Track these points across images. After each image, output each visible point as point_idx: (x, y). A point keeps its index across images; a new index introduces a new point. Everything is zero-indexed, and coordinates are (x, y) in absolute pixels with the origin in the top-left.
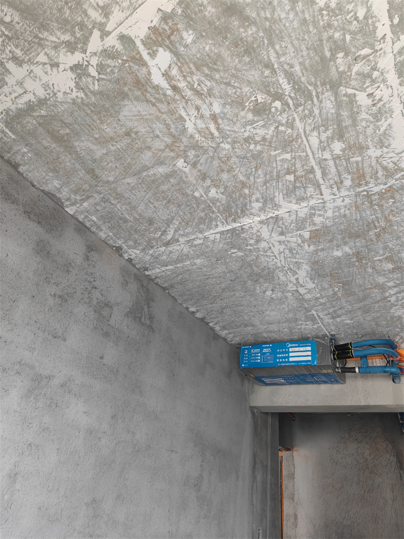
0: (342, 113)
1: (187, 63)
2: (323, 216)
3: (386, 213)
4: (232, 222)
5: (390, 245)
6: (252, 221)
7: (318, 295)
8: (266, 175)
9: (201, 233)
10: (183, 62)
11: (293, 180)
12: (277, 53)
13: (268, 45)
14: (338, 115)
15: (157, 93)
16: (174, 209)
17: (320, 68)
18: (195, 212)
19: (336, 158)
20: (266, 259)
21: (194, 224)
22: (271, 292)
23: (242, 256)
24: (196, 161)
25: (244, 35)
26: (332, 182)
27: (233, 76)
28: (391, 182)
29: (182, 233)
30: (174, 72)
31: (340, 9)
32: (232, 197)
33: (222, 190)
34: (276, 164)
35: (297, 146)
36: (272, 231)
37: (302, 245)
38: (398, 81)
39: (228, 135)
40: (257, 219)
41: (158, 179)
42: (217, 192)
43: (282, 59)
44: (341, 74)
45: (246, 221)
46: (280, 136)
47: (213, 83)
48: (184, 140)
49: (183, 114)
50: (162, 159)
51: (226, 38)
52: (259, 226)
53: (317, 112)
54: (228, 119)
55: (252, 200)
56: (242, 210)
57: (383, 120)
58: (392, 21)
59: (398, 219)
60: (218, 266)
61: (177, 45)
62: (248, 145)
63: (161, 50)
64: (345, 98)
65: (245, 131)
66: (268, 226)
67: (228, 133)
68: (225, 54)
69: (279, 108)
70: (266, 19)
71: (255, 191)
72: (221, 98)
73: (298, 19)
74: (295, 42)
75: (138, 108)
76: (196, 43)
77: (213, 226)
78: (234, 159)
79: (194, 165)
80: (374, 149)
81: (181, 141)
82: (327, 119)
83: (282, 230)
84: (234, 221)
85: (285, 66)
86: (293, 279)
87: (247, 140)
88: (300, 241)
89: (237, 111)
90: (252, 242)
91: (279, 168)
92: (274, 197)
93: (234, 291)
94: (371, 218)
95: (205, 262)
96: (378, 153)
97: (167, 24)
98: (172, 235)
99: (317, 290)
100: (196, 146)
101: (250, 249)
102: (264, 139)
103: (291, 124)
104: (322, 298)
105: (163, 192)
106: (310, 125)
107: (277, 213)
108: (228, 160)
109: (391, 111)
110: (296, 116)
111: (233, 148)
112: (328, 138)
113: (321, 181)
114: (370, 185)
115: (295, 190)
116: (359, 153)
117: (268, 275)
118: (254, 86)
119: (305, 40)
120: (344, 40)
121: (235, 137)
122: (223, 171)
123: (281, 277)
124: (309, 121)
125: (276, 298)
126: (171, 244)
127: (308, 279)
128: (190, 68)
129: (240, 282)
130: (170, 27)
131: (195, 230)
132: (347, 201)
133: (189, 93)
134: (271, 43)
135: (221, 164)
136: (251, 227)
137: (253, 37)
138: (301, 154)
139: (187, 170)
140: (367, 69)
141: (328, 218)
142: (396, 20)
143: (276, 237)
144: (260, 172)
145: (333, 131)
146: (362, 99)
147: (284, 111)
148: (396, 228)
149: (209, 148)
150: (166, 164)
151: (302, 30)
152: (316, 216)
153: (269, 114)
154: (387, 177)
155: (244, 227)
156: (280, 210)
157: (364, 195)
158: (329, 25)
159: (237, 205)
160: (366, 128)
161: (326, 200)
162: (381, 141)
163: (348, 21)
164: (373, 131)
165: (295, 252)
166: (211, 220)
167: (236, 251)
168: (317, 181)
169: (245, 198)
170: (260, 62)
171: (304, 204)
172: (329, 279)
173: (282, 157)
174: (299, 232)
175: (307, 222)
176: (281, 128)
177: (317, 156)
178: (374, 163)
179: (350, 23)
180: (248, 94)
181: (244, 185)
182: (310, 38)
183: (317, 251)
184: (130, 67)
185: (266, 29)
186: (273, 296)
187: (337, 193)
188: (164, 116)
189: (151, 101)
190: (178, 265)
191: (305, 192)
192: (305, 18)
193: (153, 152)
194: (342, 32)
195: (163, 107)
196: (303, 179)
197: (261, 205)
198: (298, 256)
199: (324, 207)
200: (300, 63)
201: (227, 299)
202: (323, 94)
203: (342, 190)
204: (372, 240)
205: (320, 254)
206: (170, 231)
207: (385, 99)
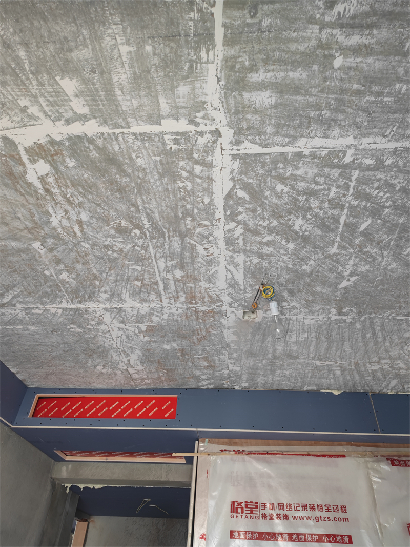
0: (185, 253)
1: (64, 178)
2: (160, 317)
3: (208, 326)
4: (78, 302)
5: (207, 349)
6: (97, 307)
7: (145, 377)
8: (117, 275)
9: (43, 305)
10: (61, 176)
11: (140, 286)
12: (143, 200)
13: (137, 193)
14: (182, 254)
15: (28, 188)
16: (19, 278)
17: (174, 221)
18: (41, 286)
19: (176, 280)
20: (104, 339)
21: (37, 296)
22: (102, 367)
23: (81, 332)
24: (52, 248)
25: (119, 180)
26: (171, 295)
27: (104, 201)
28: (213, 307)
29: (21, 300)
30: (51, 179)
31: (193, 193)
32: (82, 284)
33: (74, 276)
34: (128, 271)
35: (147, 264)
36: (114, 318)
37: (138, 334)
38: (225, 247)
39: (90, 238)
40: (102, 306)
41: (8, 250)
42: (68, 276)
43: (147, 205)
44: (188, 230)
45: (91, 305)
46: (135, 253)
47: (85, 200)
48: (46, 229)
49: (51, 210)
50: (18, 236)
51: (104, 176)
52: (103, 312)
53: (167, 247)
54: (92, 227)
55: (101, 291)
56: (90, 296)
57: (213, 266)
58: (225, 213)
59: (215, 332)
60: (53, 336)
61: (59, 164)
62: (106, 250)
63: (42, 161)
64: (188, 245)
65: (106, 240)
66: (111, 314)
67: (90, 237)
68: (101, 185)
69: (138, 235)
70: (139, 177)
71: (105, 285)
72: (90, 211)
73: (162, 187)
74: (158, 199)
75: (6, 192)
76: (76, 169)
77: (57, 302)
78: (91, 257)
79: (51, 250)
80: (205, 283)
81: (42, 229)
82: (174, 254)
83: (123, 319)
84: (80, 302)
85: (148, 210)
86: (125, 360)
87: (106, 247)
88: (137, 331)
89: (102, 225)
90: (93, 323)
91: (130, 274)
92: (122, 293)
93: (65, 361)
94: (196, 327)
95: (40, 330)
96: (207, 286)
97: (53, 147)
98: (9, 300)
99: (145, 372)
100: (57, 237)
101: (90, 329)
102: (121, 250)
103: (146, 249)
104: (148, 379)
105: (10, 262)
106: (160, 253)
107: (121, 305)
108: (85, 255)
109: (219, 264)
110: (150, 244)
111: (92, 249)
112: (172, 265)
113: (162, 293)
114: (199, 305)
115: (140, 293)
116: (194, 282)
117: (103, 353)
118: (120, 214)
119: (166, 201)
120: (193, 211)
121: (96, 242)
122: (78, 262)
123: (114, 356)
124: (160, 251)
125: (105, 373)
126: (6, 307)
127: (138, 362)
128: (66, 182)
129: (73, 354)
130: (55, 150)
131: (36, 301)
132: (180, 311)
133: (60, 199)
134: (139, 192)
135: (78, 257)
136: (95, 311)
137: (126, 184)
138: (150, 270)
139: (42, 252)
140: (206, 233)
141: (163, 319)
142: (228, 213)
143: (116, 324)
144: (112, 272)
145: (177, 263)
146: (200, 249)
147: (142, 238)
148: (213, 338)
149: (70, 242)
150: (21, 241)
151: (165, 194)
152: (154, 316)
153: (129, 236)
154: (210, 303)
155: (88, 309)
156: (125, 304)
157: (193, 310)
158: (184, 199)
159: (85, 291)
160: (200, 268)
161: (164, 306)
162: (209, 279)
163: (197, 201)
164: (205, 271)
165: (131, 338)
166: (56, 297)
167: (75, 327)
168: (160, 292)
169: (95, 287)
170: (129, 201)
171: (147, 305)
172: (156, 365)
173: (134, 267)
174: (137, 324)
175: (146, 318)
176: (136, 248)
177: (162, 275)
178: (203, 291)
179: (199, 203)
180: (114, 217)
181: (96, 277)
182: (169, 201)
183: (150, 341)
184: (6, 161)
185: (137, 183)
186: (103, 371)
187: (173, 303)
188: (30, 206)
189: (21, 192)
190: (8, 327)
191: (148, 297)
192: (168, 188)
193: (9, 229)
194: (192, 206)
195: (32, 200)
196: (149, 287)
197: (108, 296)
198: (133, 342)
199: (162, 311)
200: (159, 213)
201: (55, 366)
202: (173, 237)
203: (178, 303)
204: (194, 343)
205: (152, 344)
206: (7, 296)
207: (216, 255)
